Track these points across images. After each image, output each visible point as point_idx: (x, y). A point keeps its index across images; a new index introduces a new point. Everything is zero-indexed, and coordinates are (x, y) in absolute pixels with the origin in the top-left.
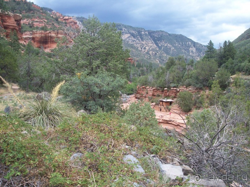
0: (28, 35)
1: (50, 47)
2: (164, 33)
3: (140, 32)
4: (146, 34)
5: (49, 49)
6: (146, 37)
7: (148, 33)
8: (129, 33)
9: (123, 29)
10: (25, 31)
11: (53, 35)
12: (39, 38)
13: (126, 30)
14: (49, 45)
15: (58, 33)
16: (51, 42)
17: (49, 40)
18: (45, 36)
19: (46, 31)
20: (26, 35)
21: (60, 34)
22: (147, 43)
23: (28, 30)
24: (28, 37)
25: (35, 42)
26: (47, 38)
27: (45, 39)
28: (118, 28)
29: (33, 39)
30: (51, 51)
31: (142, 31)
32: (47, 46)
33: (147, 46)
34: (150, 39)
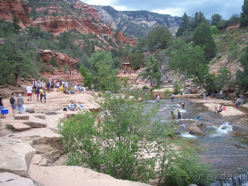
0: (40, 20)
1: (60, 31)
2: (190, 18)
3: (166, 19)
4: (173, 20)
5: (59, 33)
6: (172, 24)
7: (175, 19)
8: (155, 20)
9: (149, 16)
10: (37, 17)
11: (62, 20)
12: (49, 23)
13: (152, 17)
14: (59, 29)
15: (67, 18)
16: (61, 26)
17: (59, 25)
18: (55, 21)
19: (56, 16)
20: (38, 20)
21: (69, 18)
22: (173, 30)
23: (40, 16)
24: (40, 23)
25: (46, 26)
26: (57, 22)
27: (55, 24)
28: (144, 16)
29: (45, 24)
30: (60, 35)
31: (168, 18)
32: (57, 30)
33: (173, 33)
34: (176, 25)
